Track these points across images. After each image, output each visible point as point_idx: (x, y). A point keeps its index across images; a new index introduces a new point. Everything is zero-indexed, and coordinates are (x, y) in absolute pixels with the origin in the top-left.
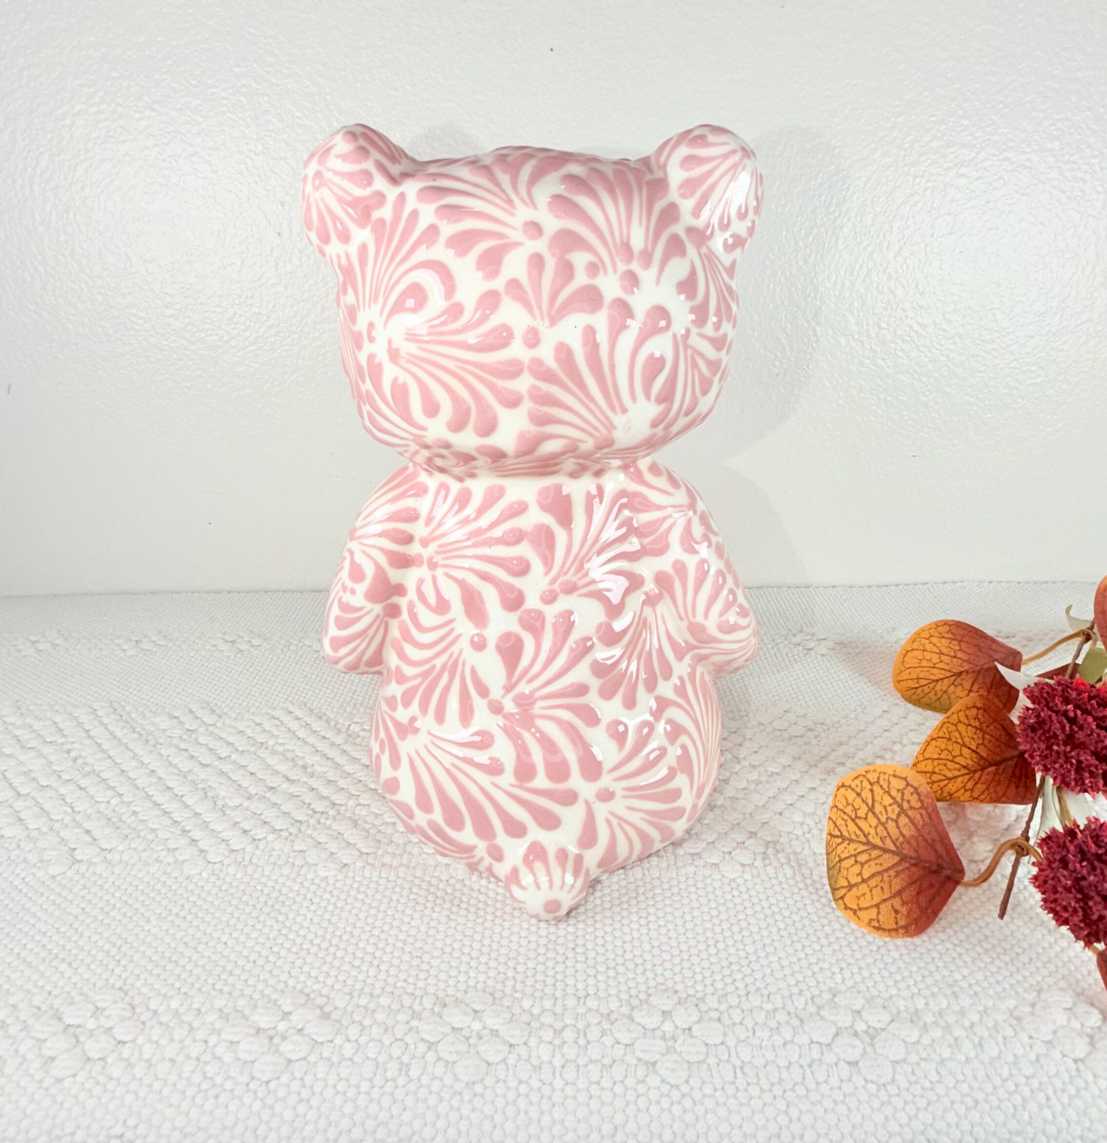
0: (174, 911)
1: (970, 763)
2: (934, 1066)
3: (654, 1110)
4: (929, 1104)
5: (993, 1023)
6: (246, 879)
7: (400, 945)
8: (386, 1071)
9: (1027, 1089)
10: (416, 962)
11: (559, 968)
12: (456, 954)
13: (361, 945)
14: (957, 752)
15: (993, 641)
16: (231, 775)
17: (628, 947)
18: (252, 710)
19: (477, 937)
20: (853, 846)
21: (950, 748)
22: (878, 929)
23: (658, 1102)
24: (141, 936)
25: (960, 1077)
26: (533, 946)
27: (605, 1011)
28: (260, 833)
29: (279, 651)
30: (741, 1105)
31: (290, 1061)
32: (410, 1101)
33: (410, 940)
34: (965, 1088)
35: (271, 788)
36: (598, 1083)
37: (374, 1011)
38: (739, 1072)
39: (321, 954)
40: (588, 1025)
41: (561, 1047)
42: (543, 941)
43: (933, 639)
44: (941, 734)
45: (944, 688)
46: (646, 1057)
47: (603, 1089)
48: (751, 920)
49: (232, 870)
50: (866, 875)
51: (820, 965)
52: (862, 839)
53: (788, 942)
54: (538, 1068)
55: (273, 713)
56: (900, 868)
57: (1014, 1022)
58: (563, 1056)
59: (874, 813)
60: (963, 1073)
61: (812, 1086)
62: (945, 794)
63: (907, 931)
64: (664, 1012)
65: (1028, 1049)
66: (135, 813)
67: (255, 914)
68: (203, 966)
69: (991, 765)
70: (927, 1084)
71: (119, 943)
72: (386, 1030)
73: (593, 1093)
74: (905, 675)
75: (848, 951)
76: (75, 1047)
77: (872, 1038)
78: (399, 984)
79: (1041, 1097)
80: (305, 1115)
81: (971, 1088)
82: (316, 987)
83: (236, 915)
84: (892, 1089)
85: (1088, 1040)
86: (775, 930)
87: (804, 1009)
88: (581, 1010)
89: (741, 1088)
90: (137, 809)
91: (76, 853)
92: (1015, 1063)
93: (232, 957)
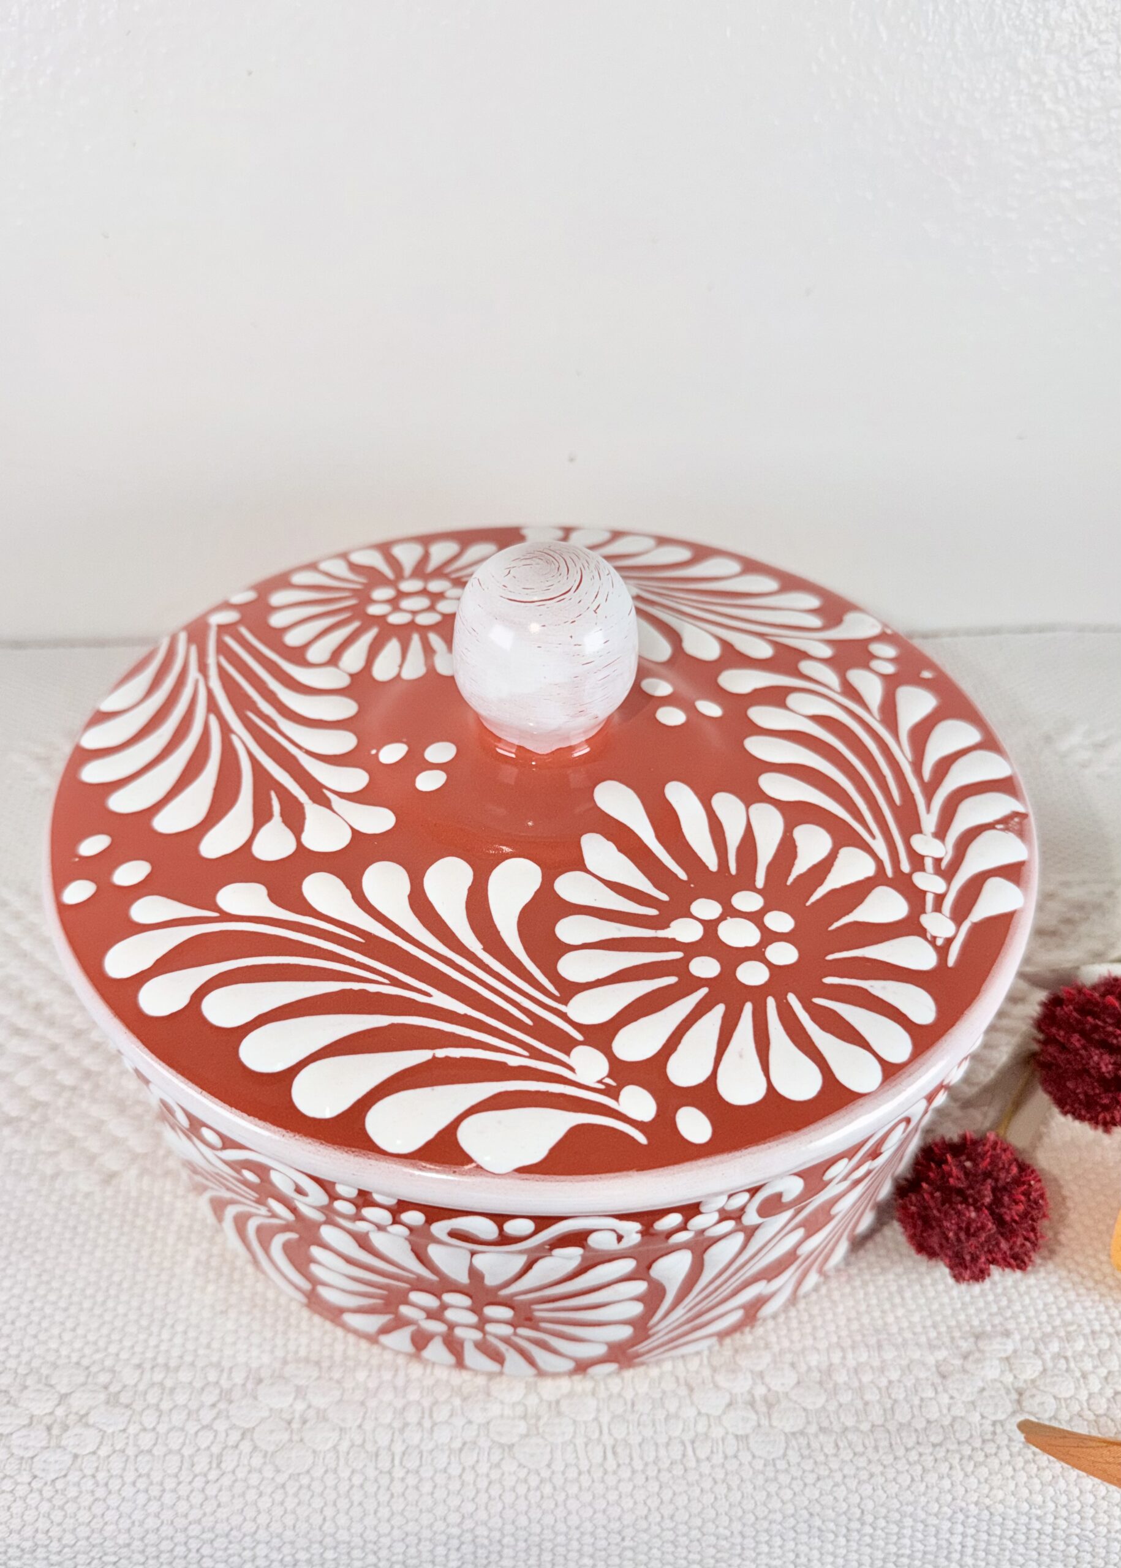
3: (509, 1498)
4: (818, 1479)
8: (193, 1465)
23: (513, 1489)
25: (860, 1449)
32: (224, 1497)
37: (173, 1390)
38: (609, 1455)
40: (435, 1403)
41: (402, 1430)
46: (504, 1440)
58: (404, 1441)
61: (692, 1464)
65: (945, 1411)
70: (821, 1458)
72: (189, 1416)
73: (438, 1481)
77: (770, 1406)
78: (201, 1352)
79: (944, 1467)
80: (103, 1515)
81: (869, 1461)
82: (97, 1356)
84: (781, 1465)
87: (697, 1372)
89: (610, 1470)
92: (925, 1430)
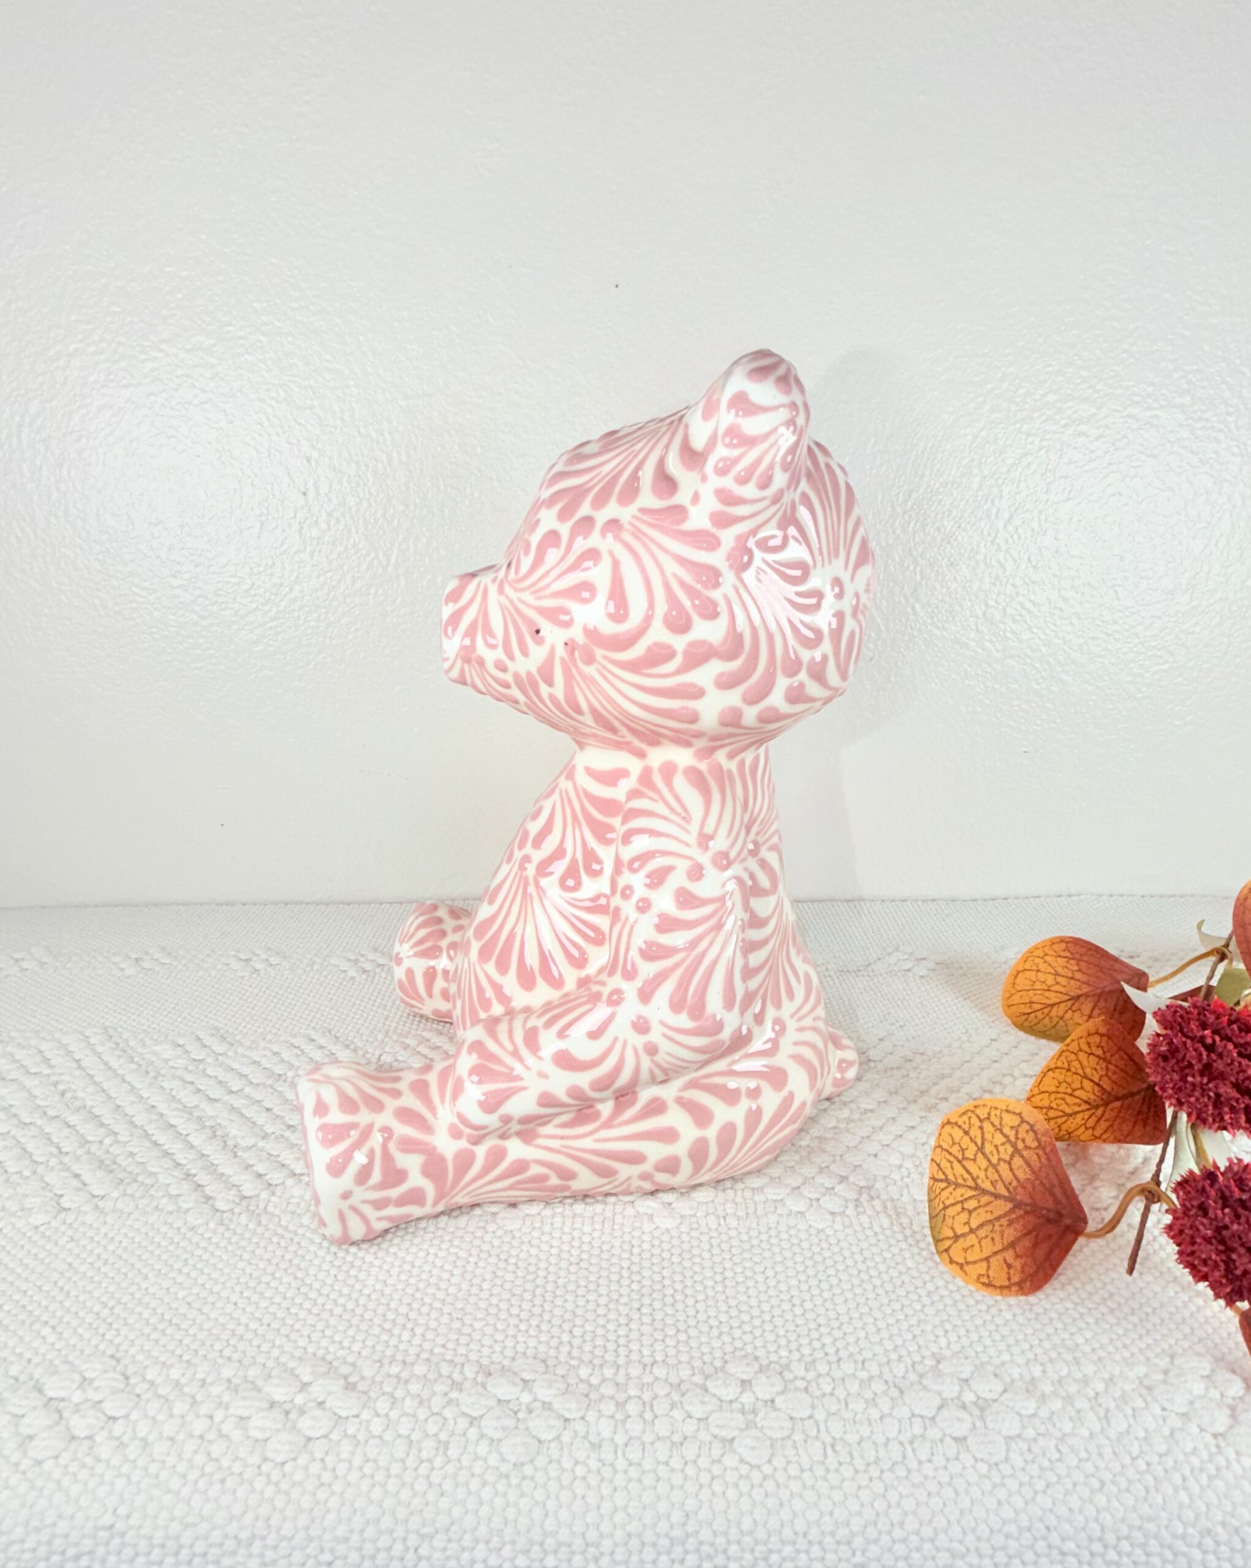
0: (176, 1267)
1: (1092, 1097)
2: (1053, 1443)
3: (731, 1494)
5: (1120, 1392)
6: (260, 1230)
7: (438, 1305)
8: (420, 1451)
9: (1160, 1468)
10: (456, 1325)
11: (622, 1331)
12: (503, 1316)
13: (393, 1305)
14: (1077, 1085)
15: (1116, 960)
16: (244, 1111)
17: (701, 1307)
18: (269, 1037)
19: (527, 1296)
20: (960, 1191)
21: (1069, 1080)
22: (989, 1285)
23: (736, 1485)
24: (137, 1296)
25: (1083, 1455)
26: (591, 1306)
27: (674, 1380)
28: (276, 1177)
29: (300, 971)
30: (832, 1488)
31: (309, 1439)
32: (448, 1486)
33: (449, 1299)
34: (1089, 1467)
35: (290, 1127)
36: (667, 1463)
37: (407, 1382)
38: (829, 1450)
39: (346, 1316)
40: (655, 1397)
41: (624, 1422)
42: (603, 1301)
43: (1047, 958)
44: (1059, 1064)
45: (1061, 1013)
46: (723, 1433)
47: (673, 1470)
48: (844, 1276)
49: (244, 1219)
50: (974, 1224)
51: (922, 1326)
52: (971, 1183)
53: (885, 1301)
54: (596, 1447)
55: (293, 1041)
56: (1014, 1216)
57: (1144, 1392)
58: (627, 1432)
59: (984, 1154)
60: (1086, 1450)
61: (914, 1465)
62: (1063, 1133)
63: (1021, 1289)
64: (743, 1382)
65: (1161, 1422)
66: (132, 1154)
67: (270, 1269)
68: (209, 1330)
69: (1117, 1099)
70: (1046, 1463)
71: (111, 1303)
72: (421, 1403)
73: (660, 1474)
74: (1016, 999)
75: (952, 1311)
76: (57, 1424)
77: (982, 1410)
78: (436, 1350)
79: (1177, 1478)
81: (1097, 1468)
82: (341, 1353)
83: (248, 1271)
84: (1006, 1469)
85: (1229, 1412)
86: (869, 1287)
87: (904, 1378)
88: (648, 1379)
89: (832, 1468)
90: (135, 1150)
91: (62, 1200)
92: (1146, 1439)
93: (244, 1320)
